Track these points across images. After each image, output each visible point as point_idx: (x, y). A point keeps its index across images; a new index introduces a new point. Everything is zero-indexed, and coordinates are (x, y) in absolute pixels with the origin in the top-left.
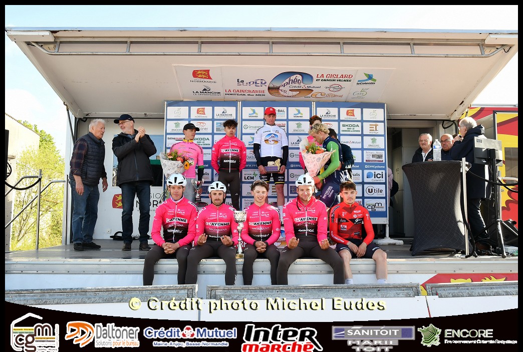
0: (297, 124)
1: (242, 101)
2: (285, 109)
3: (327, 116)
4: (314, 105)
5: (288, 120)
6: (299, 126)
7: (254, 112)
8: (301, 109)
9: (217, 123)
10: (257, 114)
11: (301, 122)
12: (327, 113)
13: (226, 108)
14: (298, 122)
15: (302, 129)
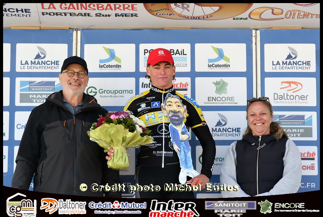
0: (217, 84)
1: (83, 30)
2: (186, 47)
3: (290, 63)
4: (256, 37)
5: (193, 74)
6: (221, 87)
7: (112, 55)
8: (227, 48)
9: (22, 84)
10: (119, 60)
11: (225, 79)
12: (289, 57)
13: (44, 46)
14: (218, 79)
15: (228, 95)
